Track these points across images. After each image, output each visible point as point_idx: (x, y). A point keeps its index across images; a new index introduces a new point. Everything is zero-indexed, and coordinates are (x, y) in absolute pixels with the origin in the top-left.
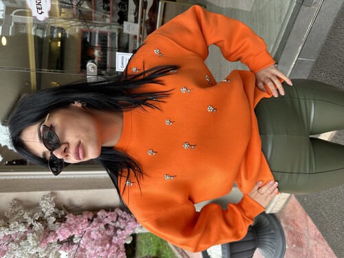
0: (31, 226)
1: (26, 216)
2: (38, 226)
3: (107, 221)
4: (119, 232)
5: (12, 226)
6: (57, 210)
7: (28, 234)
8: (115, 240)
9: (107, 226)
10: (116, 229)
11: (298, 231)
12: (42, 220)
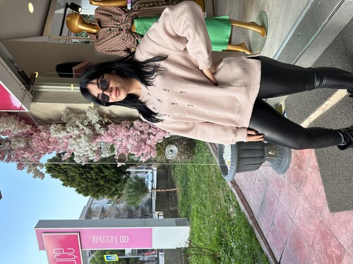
0: (83, 129)
1: (77, 123)
2: (88, 131)
3: (141, 129)
4: (151, 137)
5: (68, 130)
6: (101, 118)
7: (82, 135)
8: (148, 142)
9: (142, 132)
10: (149, 134)
11: (302, 157)
12: (90, 125)
